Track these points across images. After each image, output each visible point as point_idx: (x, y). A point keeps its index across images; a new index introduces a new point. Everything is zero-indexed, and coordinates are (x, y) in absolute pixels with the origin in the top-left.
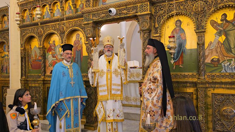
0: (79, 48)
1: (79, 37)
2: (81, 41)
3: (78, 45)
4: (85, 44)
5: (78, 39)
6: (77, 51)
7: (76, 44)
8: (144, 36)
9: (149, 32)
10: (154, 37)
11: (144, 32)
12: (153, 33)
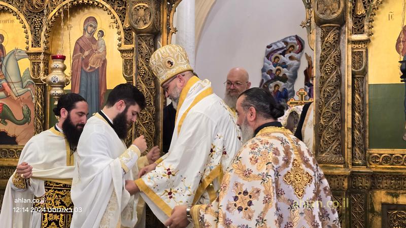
1: (95, 28)
3: (91, 55)
6: (87, 73)
7: (82, 50)
8: (326, 39)
9: (339, 29)
10: (353, 42)
11: (325, 27)
12: (350, 32)
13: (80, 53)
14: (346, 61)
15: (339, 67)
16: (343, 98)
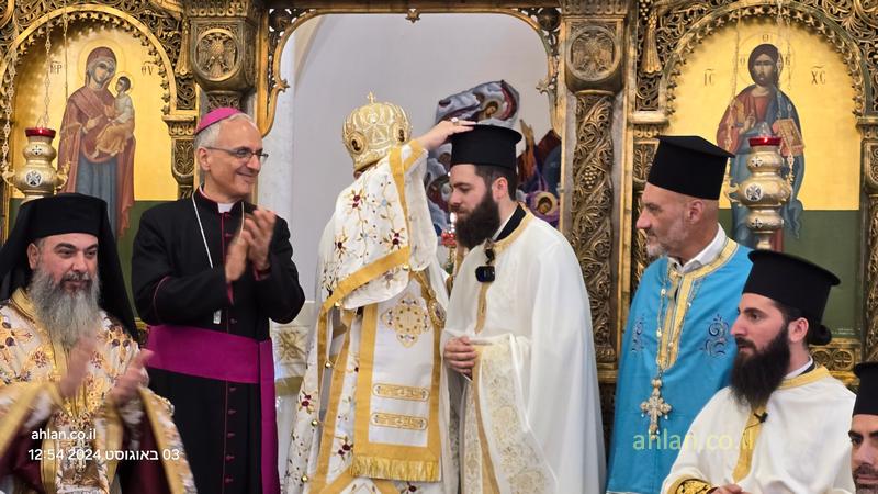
0: (106, 146)
1: (112, 70)
2: (122, 101)
3: (98, 128)
4: (169, 123)
5: (104, 82)
6: (91, 164)
7: (81, 116)
8: (587, 118)
9: (612, 99)
10: (636, 125)
11: (585, 95)
12: (631, 106)
13: (77, 123)
14: (623, 162)
15: (610, 173)
16: (615, 234)
